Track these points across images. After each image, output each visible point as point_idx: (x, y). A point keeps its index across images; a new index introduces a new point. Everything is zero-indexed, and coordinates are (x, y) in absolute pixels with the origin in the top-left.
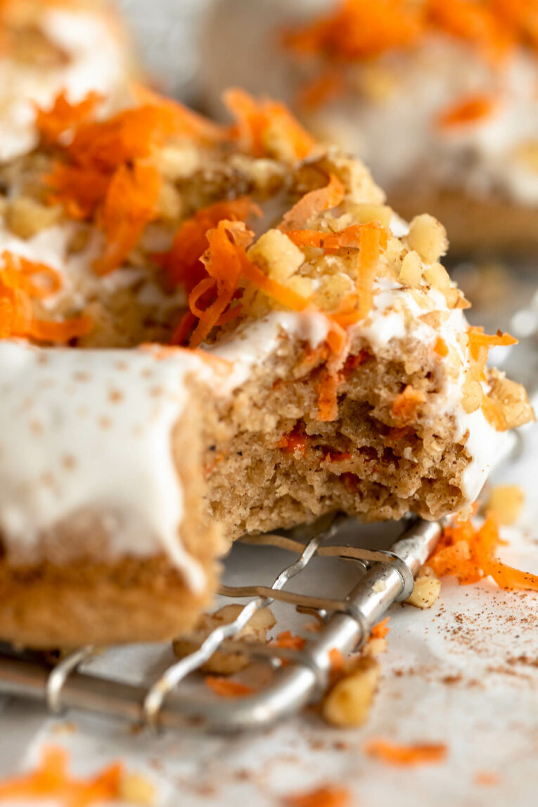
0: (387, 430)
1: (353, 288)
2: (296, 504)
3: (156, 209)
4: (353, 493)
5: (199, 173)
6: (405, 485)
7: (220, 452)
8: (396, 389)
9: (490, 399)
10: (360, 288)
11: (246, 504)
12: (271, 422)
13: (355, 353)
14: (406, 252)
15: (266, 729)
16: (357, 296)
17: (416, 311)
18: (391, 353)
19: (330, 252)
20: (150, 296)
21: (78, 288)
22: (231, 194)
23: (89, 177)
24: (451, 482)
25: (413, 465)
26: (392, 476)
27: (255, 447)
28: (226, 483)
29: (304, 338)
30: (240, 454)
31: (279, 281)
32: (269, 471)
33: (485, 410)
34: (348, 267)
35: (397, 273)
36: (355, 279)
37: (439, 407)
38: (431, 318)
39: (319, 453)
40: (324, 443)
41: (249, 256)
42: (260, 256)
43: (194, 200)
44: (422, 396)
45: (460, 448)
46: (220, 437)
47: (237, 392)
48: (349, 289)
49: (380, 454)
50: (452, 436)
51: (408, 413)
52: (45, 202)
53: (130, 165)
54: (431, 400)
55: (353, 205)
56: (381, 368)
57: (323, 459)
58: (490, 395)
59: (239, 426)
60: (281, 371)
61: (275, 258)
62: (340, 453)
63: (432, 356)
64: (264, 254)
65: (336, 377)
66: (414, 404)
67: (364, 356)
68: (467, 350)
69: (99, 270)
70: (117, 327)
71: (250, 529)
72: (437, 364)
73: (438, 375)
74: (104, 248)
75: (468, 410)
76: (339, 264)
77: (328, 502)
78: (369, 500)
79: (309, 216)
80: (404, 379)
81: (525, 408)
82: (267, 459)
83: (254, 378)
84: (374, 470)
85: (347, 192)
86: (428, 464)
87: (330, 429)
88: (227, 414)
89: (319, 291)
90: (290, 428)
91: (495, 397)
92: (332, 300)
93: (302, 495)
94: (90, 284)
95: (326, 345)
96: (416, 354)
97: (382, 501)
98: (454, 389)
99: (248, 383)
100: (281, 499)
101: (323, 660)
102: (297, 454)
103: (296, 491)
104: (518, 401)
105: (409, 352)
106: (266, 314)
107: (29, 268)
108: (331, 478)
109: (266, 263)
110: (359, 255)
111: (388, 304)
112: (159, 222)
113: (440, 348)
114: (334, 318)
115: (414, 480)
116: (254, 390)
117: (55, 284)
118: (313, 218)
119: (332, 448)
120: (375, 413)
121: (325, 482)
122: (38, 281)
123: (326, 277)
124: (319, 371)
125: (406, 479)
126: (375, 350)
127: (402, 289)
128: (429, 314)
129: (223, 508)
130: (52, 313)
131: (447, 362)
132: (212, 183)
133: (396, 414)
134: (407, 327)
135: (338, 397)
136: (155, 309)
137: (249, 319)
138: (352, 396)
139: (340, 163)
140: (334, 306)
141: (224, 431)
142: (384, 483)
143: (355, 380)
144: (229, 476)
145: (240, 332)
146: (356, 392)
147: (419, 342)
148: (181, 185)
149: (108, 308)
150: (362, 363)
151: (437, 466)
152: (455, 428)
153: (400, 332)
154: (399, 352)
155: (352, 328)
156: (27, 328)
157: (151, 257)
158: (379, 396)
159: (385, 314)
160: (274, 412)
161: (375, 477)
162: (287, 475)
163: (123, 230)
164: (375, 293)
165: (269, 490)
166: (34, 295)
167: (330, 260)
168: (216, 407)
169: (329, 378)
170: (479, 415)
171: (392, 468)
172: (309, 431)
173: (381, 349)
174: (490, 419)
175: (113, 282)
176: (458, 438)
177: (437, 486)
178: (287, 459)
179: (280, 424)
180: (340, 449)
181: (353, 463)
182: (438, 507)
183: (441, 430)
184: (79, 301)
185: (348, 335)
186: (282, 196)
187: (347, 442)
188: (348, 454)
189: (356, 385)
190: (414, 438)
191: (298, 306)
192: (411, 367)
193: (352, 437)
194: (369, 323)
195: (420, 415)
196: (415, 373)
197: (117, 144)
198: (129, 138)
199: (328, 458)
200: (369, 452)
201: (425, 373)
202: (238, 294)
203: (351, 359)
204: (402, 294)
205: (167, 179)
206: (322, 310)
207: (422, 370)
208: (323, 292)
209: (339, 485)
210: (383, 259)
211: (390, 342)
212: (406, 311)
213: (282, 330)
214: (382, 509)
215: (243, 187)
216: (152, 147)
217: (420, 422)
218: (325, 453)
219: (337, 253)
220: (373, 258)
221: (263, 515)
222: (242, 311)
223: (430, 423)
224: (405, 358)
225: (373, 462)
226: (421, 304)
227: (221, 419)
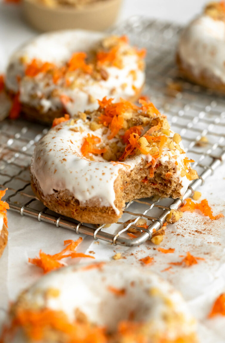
0: (165, 180)
1: (158, 150)
2: (146, 194)
3: (122, 125)
4: (158, 192)
5: (132, 119)
6: (168, 191)
7: (128, 183)
8: (166, 171)
9: (188, 174)
10: (160, 150)
11: (135, 193)
12: (139, 177)
13: (158, 164)
14: (171, 141)
15: (138, 245)
16: (158, 152)
17: (171, 155)
18: (165, 164)
19: (154, 142)
20: (120, 144)
21: (104, 142)
22: (138, 124)
23: (109, 117)
24: (178, 191)
25: (170, 188)
26: (166, 189)
27: (136, 182)
28: (130, 189)
29: (147, 160)
30: (133, 183)
31: (142, 148)
32: (140, 187)
33: (187, 176)
34: (158, 145)
35: (169, 146)
36: (159, 148)
37: (175, 176)
38: (175, 157)
39: (151, 183)
40: (152, 181)
41: (137, 141)
42: (139, 142)
43: (130, 125)
44: (172, 174)
45: (180, 185)
46: (127, 181)
47: (131, 171)
48: (157, 150)
49: (163, 185)
50: (178, 182)
51: (169, 177)
52: (98, 123)
53: (117, 116)
54: (174, 174)
55: (163, 129)
56: (163, 167)
57: (151, 185)
58: (188, 173)
59: (132, 178)
60: (142, 167)
61: (142, 143)
62: (155, 184)
63: (174, 165)
64: (140, 142)
65: (154, 169)
66: (170, 175)
67: (159, 165)
68: (183, 163)
69: (109, 138)
70: (112, 151)
71: (135, 198)
72: (176, 167)
73: (176, 169)
74: (110, 133)
75: (182, 176)
76: (156, 145)
77: (153, 193)
78: (162, 194)
79: (152, 132)
80: (168, 170)
81: (196, 176)
82: (139, 184)
83: (135, 168)
84: (162, 188)
85: (162, 126)
86: (173, 187)
87: (153, 179)
88: (129, 176)
89: (151, 151)
90: (144, 178)
91: (189, 173)
92: (153, 152)
93: (147, 192)
94: (107, 141)
95: (151, 162)
96: (171, 165)
97: (164, 194)
98: (179, 172)
99: (134, 169)
100: (142, 192)
101: (151, 231)
102: (146, 184)
103: (146, 191)
104: (194, 174)
105: (169, 164)
106: (140, 154)
107: (93, 137)
108: (153, 189)
109: (140, 144)
110: (160, 142)
111: (165, 154)
112: (123, 129)
113: (176, 163)
114: (153, 156)
115: (170, 190)
116: (135, 171)
117: (99, 141)
118: (153, 132)
119: (153, 183)
120: (162, 176)
121: (152, 189)
122: (96, 140)
123: (153, 147)
124: (150, 167)
125: (168, 190)
126: (162, 163)
127: (169, 150)
128: (175, 156)
129: (129, 194)
130: (98, 147)
131: (178, 166)
132: (134, 121)
133: (166, 177)
134: (169, 159)
135: (154, 173)
136: (120, 148)
137: (136, 155)
138: (157, 172)
139: (161, 119)
140: (154, 154)
141: (128, 179)
142: (164, 190)
143: (158, 169)
144: (130, 188)
145: (134, 158)
146: (158, 172)
147: (172, 162)
148: (128, 121)
149: (110, 147)
150: (160, 166)
151: (175, 188)
152: (179, 180)
153: (168, 160)
154: (167, 164)
155: (157, 159)
156: (92, 151)
157: (120, 136)
158: (163, 173)
159: (165, 156)
160: (140, 175)
161: (162, 189)
162: (144, 187)
163: (115, 130)
164: (163, 151)
165: (140, 190)
166: (94, 144)
167: (154, 144)
168: (127, 174)
169: (152, 169)
170: (185, 177)
171: (166, 188)
172: (148, 179)
173: (163, 163)
174: (188, 178)
175: (112, 141)
176: (180, 182)
177: (175, 192)
178: (143, 184)
179: (142, 177)
180: (155, 183)
181: (158, 186)
182: (176, 196)
183: (176, 181)
184: (104, 144)
185: (156, 160)
186: (148, 126)
187: (157, 182)
188: (157, 184)
189: (158, 170)
190: (170, 182)
191: (146, 154)
192: (170, 167)
193: (157, 181)
194: (161, 158)
195: (171, 177)
196: (170, 169)
197: (115, 111)
198: (117, 110)
199: (152, 184)
200: (161, 184)
201: (173, 169)
202: (135, 148)
203: (157, 165)
204: (169, 152)
205: (125, 119)
206: (151, 155)
207: (172, 168)
208: (152, 151)
209: (155, 190)
210: (166, 143)
211: (165, 162)
212: (169, 155)
213: (142, 158)
214: (164, 196)
215: (140, 123)
216: (122, 113)
217: (171, 179)
218: (152, 183)
219: (156, 142)
220: (163, 143)
221: (138, 195)
222: (135, 153)
223: (173, 179)
224: (168, 165)
225: (162, 186)
226: (173, 154)
227: (128, 177)
